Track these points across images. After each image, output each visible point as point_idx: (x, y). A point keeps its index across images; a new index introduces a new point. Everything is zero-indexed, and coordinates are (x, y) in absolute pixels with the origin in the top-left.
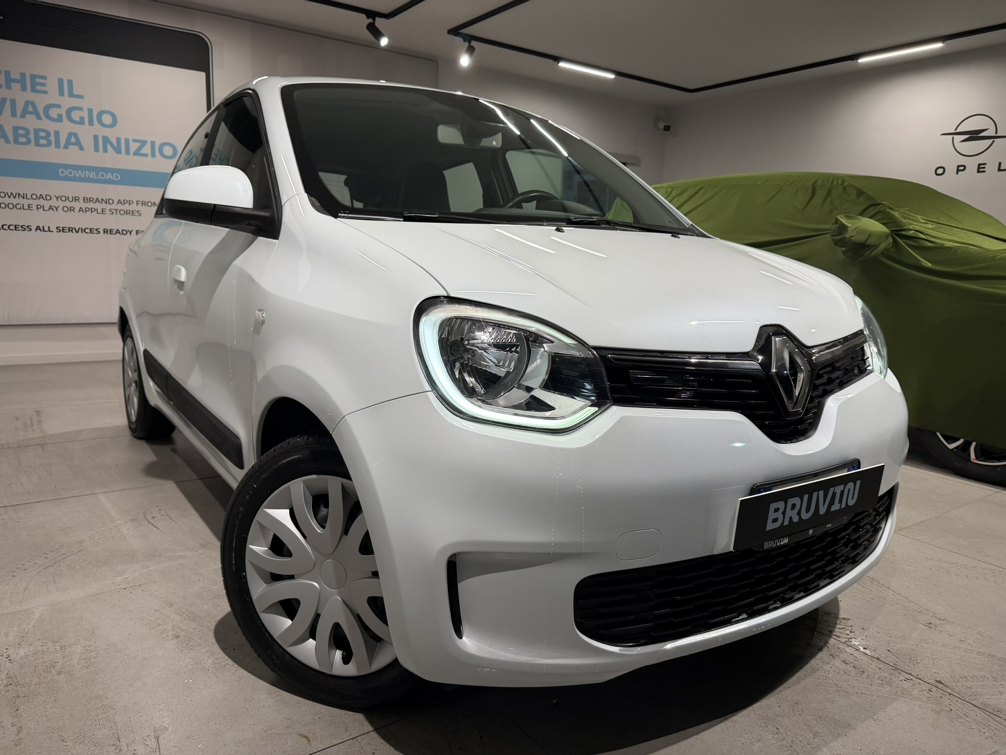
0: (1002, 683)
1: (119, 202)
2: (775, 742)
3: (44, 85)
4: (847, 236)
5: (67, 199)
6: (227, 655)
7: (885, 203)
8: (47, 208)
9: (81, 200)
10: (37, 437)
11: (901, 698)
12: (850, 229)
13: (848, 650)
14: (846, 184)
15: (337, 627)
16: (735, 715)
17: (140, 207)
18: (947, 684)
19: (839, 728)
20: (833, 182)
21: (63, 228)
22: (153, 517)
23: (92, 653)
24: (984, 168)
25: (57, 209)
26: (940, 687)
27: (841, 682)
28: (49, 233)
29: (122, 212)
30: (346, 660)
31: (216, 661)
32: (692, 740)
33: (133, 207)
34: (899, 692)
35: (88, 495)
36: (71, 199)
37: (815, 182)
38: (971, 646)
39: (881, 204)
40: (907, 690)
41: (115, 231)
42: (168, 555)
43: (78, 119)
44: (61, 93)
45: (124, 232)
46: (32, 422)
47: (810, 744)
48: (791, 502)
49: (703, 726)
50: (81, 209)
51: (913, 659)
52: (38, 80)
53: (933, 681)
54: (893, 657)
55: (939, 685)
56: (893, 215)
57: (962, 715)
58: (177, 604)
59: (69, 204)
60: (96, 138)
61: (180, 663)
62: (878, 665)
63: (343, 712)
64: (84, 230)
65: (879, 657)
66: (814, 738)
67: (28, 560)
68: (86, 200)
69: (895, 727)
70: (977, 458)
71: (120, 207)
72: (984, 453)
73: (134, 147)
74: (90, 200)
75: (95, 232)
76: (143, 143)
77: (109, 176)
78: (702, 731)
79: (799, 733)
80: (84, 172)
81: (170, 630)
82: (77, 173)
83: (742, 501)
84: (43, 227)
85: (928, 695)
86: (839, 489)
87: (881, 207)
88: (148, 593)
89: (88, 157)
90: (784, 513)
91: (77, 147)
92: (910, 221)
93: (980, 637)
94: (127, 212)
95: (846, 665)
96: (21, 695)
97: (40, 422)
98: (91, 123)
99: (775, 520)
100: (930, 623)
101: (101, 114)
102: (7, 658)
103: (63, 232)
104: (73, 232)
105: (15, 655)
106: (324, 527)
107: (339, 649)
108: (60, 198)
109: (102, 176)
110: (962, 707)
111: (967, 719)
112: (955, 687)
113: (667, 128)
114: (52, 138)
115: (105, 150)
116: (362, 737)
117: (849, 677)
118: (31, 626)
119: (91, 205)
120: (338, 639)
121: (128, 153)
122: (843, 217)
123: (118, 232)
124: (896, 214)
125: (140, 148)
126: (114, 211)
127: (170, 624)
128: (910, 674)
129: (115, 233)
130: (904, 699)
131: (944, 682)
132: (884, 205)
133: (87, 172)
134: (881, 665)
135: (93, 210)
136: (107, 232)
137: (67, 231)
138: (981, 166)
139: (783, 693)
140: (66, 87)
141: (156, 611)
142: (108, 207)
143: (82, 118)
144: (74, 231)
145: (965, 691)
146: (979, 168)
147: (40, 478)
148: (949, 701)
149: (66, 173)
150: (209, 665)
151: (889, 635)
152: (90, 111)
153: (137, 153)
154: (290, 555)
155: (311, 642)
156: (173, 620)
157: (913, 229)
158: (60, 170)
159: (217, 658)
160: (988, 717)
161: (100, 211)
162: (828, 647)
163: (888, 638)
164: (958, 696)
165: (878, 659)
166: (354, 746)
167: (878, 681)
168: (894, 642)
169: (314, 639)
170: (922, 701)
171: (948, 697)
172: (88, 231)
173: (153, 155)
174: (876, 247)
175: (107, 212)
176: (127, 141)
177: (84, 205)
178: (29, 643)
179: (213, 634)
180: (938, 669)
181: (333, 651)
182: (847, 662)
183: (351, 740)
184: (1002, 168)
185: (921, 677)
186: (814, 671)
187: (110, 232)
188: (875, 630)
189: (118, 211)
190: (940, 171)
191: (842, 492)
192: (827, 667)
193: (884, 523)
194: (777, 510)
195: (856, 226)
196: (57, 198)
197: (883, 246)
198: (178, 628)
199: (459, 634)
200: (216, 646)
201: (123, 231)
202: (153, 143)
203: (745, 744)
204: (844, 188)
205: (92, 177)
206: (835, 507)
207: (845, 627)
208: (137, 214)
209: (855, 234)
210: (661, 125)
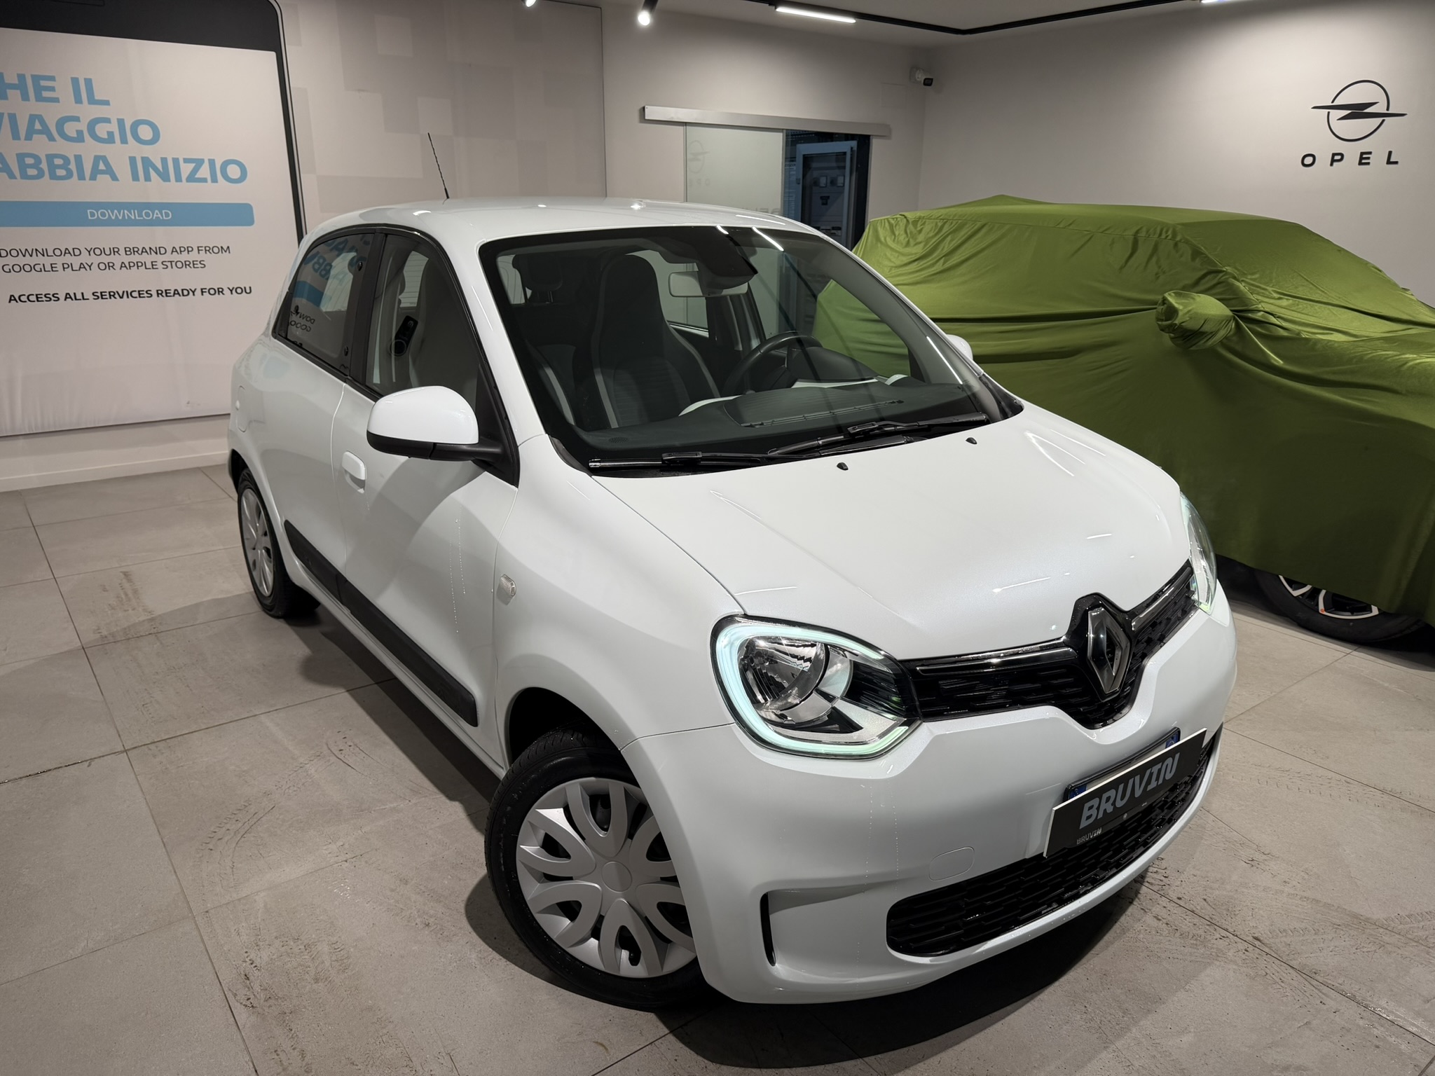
0: (1323, 937)
1: (174, 250)
2: (1084, 1023)
3: (52, 89)
4: (1177, 322)
5: (103, 251)
6: (490, 947)
7: (1229, 269)
8: (76, 267)
9: (122, 252)
10: (144, 621)
11: (1215, 962)
12: (1180, 314)
13: (1160, 902)
14: (1178, 238)
15: (623, 930)
16: (1041, 993)
17: (203, 255)
18: (1266, 941)
19: (1149, 1004)
20: (1160, 235)
21: (101, 293)
22: (341, 750)
23: (341, 952)
24: (1368, 158)
25: (90, 267)
26: (1257, 946)
27: (1152, 945)
28: (82, 301)
29: (179, 265)
30: (634, 960)
31: (479, 956)
32: (998, 1026)
33: (194, 256)
34: (1213, 954)
35: (248, 717)
36: (108, 252)
37: (1137, 232)
38: (1296, 890)
39: (1224, 271)
40: (1222, 951)
41: (172, 292)
42: (377, 808)
43: (105, 136)
44: (78, 100)
45: (186, 293)
46: (126, 595)
47: (1118, 1024)
48: (1105, 796)
49: (1009, 1008)
50: (123, 265)
51: (1230, 909)
52: (43, 83)
53: (1250, 939)
54: (1209, 908)
55: (1257, 943)
56: (1238, 287)
57: (1278, 980)
58: (412, 880)
59: (107, 257)
60: (133, 160)
61: (442, 960)
62: (1193, 920)
63: (633, 1012)
64: (130, 294)
65: (1194, 909)
66: (1123, 1017)
67: (218, 825)
68: (130, 251)
69: (1207, 999)
70: (1326, 610)
71: (175, 257)
72: (1336, 603)
73: (186, 169)
74: (134, 251)
75: (146, 295)
76: (199, 163)
77: (157, 214)
78: (1008, 1014)
79: (1108, 1011)
80: (122, 211)
81: (416, 916)
82: (116, 215)
83: (1056, 811)
84: (75, 294)
85: (1244, 957)
86: (1155, 769)
87: (1222, 277)
88: (374, 865)
89: (125, 190)
90: (1098, 809)
91: (108, 177)
92: (1260, 298)
93: (1306, 877)
94: (186, 264)
95: (1158, 921)
96: (287, 1011)
97: (135, 592)
98: (124, 140)
99: (1089, 817)
100: (1253, 860)
101: (136, 124)
102: (252, 964)
103: (102, 298)
104: (115, 298)
105: (259, 960)
106: (606, 830)
107: (625, 949)
108: (92, 250)
109: (147, 214)
110: (1279, 970)
111: (1283, 984)
112: (1273, 945)
113: (928, 82)
114: (73, 166)
115: (148, 178)
116: (660, 1041)
117: (1161, 938)
118: (260, 919)
119: (135, 258)
120: (625, 939)
121: (178, 179)
122: (1173, 294)
123: (176, 292)
124: (1241, 286)
125: (195, 170)
126: (169, 264)
127: (414, 908)
128: (1227, 930)
129: (172, 294)
130: (1218, 963)
131: (1262, 939)
132: (1226, 273)
133: (126, 212)
134: (1196, 920)
135: (140, 264)
136: (161, 294)
137: (108, 296)
138: (1364, 156)
139: (1091, 962)
140: (84, 90)
141: (392, 890)
142: (160, 258)
143: (111, 134)
144: (117, 296)
145: (1283, 949)
146: (1361, 158)
147: (177, 693)
148: (1265, 962)
149: (98, 214)
150: (474, 961)
151: (1207, 879)
152: (121, 122)
153: (191, 178)
154: (568, 856)
155: (593, 942)
156: (415, 902)
157: (1262, 309)
158: (89, 211)
159: (480, 951)
160: (1304, 981)
161: (149, 265)
162: (1139, 899)
163: (1205, 883)
164: (1275, 955)
165: (1193, 912)
166: (653, 1052)
167: (1192, 942)
168: (1211, 888)
169: (597, 938)
170: (1237, 965)
171: (1265, 957)
172: (135, 294)
173: (214, 180)
174: (1213, 334)
175: (160, 266)
176: (176, 161)
177: (126, 259)
178: (267, 942)
179: (465, 918)
180: (1257, 922)
181: (618, 950)
182: (1160, 917)
183: (650, 1046)
184: (1392, 160)
185: (1238, 934)
186: (1124, 931)
187: (166, 293)
188: (1192, 873)
189: (174, 264)
190: (1309, 160)
191: (1160, 770)
192: (1138, 926)
193: (1204, 767)
194: (1091, 808)
195: (1190, 308)
196: (89, 252)
197: (1222, 333)
198: (424, 912)
199: (772, 962)
200: (474, 934)
201: (182, 290)
202: (212, 162)
203: (1052, 1027)
204: (1176, 245)
205: (133, 218)
206: (1153, 785)
207: (1159, 870)
208: (200, 265)
209: (1188, 319)
210: (921, 77)
